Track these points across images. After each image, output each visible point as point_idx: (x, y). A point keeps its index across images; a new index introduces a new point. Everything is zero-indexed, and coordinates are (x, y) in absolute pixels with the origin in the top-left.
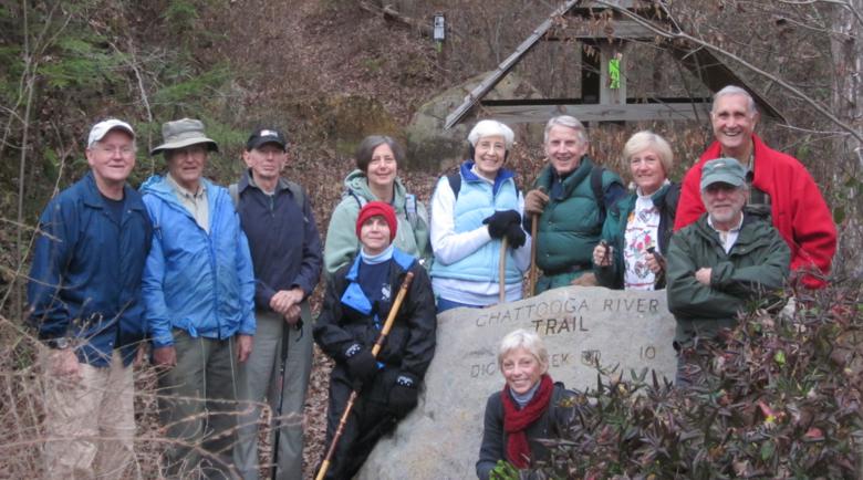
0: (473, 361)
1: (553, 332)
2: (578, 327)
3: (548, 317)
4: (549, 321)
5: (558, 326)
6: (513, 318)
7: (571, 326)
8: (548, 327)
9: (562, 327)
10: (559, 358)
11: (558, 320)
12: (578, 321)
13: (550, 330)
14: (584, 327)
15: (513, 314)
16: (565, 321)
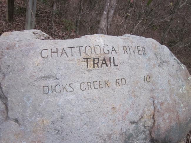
0: (43, 83)
1: (98, 67)
2: (112, 64)
3: (93, 56)
4: (94, 59)
5: (101, 62)
6: (69, 54)
7: (108, 63)
8: (94, 63)
9: (102, 63)
10: (103, 83)
11: (100, 59)
12: (112, 60)
13: (96, 65)
14: (116, 64)
15: (68, 51)
16: (104, 60)
